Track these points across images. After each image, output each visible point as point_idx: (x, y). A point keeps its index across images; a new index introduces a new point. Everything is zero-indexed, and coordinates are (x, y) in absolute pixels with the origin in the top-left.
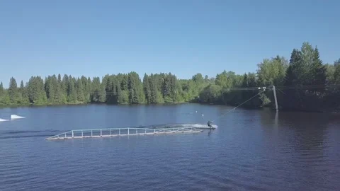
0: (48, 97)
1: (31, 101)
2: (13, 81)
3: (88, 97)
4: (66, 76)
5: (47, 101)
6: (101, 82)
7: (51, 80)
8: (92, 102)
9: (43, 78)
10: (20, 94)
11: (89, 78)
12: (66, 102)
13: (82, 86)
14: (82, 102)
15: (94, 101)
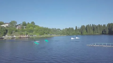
0: (87, 32)
1: (82, 33)
2: (76, 27)
3: (101, 32)
4: (93, 25)
5: (86, 33)
6: (106, 26)
7: (88, 26)
8: (103, 34)
9: (85, 26)
10: (78, 31)
11: (101, 25)
12: (93, 34)
13: (99, 28)
14: (99, 34)
15: (104, 33)
